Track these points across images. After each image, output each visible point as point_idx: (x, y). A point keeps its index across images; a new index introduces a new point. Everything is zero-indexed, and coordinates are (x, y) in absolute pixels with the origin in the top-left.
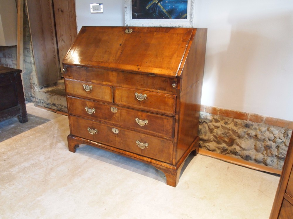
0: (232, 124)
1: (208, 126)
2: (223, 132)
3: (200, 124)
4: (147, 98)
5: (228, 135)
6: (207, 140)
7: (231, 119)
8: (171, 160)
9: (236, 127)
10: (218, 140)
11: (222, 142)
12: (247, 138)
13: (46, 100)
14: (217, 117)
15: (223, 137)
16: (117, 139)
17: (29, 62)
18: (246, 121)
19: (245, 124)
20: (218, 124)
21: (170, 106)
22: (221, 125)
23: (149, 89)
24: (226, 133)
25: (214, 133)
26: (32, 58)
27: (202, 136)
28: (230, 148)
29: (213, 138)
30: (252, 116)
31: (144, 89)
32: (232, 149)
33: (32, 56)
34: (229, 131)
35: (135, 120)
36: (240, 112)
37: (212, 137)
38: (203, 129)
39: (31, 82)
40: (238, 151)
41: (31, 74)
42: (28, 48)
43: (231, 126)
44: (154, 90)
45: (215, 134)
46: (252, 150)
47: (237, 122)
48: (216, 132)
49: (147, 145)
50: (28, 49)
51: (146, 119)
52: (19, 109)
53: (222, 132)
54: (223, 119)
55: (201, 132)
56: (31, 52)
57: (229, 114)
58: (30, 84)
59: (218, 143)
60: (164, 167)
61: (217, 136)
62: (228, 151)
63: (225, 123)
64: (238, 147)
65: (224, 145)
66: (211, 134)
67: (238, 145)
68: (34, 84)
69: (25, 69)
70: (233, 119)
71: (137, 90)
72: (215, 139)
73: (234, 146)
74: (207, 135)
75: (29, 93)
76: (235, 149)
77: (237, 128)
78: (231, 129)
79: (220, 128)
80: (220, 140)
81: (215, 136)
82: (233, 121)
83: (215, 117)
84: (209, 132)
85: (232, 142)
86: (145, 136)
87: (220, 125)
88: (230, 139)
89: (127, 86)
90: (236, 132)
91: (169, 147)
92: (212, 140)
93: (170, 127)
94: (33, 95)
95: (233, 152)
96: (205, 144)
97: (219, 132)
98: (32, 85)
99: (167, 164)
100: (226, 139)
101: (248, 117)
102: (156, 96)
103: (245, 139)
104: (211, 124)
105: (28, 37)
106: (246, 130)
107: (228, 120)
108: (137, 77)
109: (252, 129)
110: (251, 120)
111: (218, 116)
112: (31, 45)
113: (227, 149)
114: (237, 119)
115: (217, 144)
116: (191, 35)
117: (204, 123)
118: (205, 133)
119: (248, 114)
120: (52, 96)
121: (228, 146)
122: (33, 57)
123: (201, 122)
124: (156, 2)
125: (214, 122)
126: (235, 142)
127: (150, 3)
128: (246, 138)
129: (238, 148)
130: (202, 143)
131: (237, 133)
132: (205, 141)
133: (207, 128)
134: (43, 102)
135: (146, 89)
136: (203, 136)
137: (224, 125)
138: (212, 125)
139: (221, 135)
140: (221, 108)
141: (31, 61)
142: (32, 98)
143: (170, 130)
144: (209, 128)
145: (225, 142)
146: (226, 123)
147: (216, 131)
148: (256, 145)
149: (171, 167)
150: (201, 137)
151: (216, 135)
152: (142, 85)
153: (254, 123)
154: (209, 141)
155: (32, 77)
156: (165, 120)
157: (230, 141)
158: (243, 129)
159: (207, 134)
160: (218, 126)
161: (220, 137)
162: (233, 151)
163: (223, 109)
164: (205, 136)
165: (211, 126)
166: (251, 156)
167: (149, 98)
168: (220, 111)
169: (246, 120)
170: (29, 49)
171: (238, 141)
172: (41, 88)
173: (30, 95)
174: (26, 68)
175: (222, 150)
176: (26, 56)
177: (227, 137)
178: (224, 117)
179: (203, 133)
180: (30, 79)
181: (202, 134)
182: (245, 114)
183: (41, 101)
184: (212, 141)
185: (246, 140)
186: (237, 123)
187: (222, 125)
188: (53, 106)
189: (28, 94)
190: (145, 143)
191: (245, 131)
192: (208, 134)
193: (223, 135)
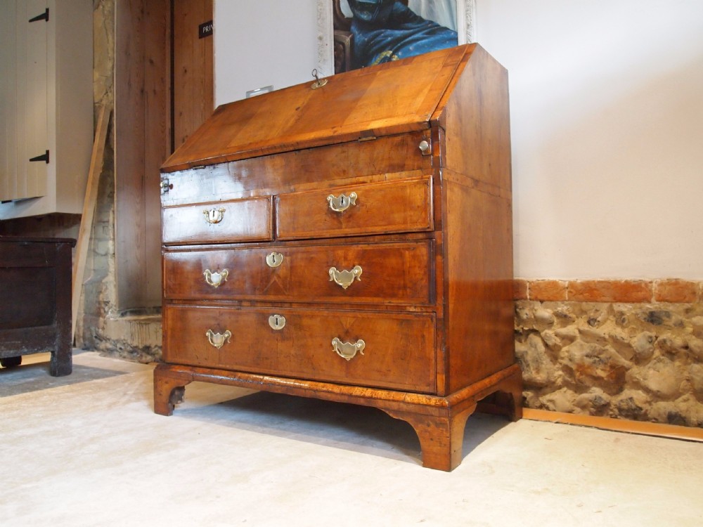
0: (609, 322)
1: (543, 340)
2: (587, 351)
3: (520, 342)
4: (358, 201)
5: (601, 356)
6: (547, 386)
7: (604, 307)
8: (432, 378)
9: (623, 327)
10: (577, 379)
11: (588, 382)
12: (662, 357)
13: (129, 342)
14: (565, 308)
15: (589, 367)
16: (281, 346)
17: (103, 253)
18: (648, 306)
19: (648, 312)
20: (571, 330)
21: (418, 207)
22: (580, 332)
23: (361, 179)
24: (596, 354)
25: (562, 358)
26: (111, 242)
27: (529, 374)
28: (615, 400)
29: (560, 375)
30: (661, 284)
31: (348, 181)
32: (622, 401)
33: (112, 237)
34: (604, 347)
35: (328, 274)
36: (626, 281)
37: (558, 375)
38: (530, 352)
39: (101, 299)
40: (640, 405)
41: (103, 281)
42: (106, 219)
43: (608, 329)
44: (376, 177)
45: (565, 362)
46: (684, 397)
47: (622, 314)
48: (566, 354)
49: (360, 344)
50: (104, 222)
51: (356, 263)
52: (55, 334)
53: (585, 352)
54: (583, 312)
55: (526, 362)
56: (111, 228)
57: (595, 292)
58: (97, 305)
59: (579, 388)
60: (413, 403)
61: (574, 367)
62: (612, 410)
63: (589, 322)
64: (640, 392)
65: (597, 392)
66: (554, 364)
67: (637, 385)
68: (107, 303)
69: (92, 272)
70: (611, 306)
71: (332, 189)
72: (570, 380)
73: (628, 393)
74: (543, 366)
75: (93, 328)
76: (631, 399)
77: (626, 330)
78: (610, 336)
79: (579, 340)
80: (583, 377)
81: (567, 369)
82: (611, 310)
83: (559, 309)
84: (548, 360)
85: (618, 380)
86: (354, 319)
87: (577, 332)
88: (612, 367)
89: (308, 186)
90: (626, 341)
91: (423, 336)
92: (559, 381)
93: (422, 272)
94: (101, 331)
95: (628, 410)
96: (541, 399)
97: (576, 352)
98: (103, 305)
99: (419, 395)
100: (600, 373)
101: (651, 291)
102: (381, 190)
103: (655, 363)
104: (549, 332)
105: (109, 196)
106: (653, 334)
107: (597, 311)
108: (333, 155)
109: (670, 328)
110: (661, 299)
111: (566, 305)
112: (113, 212)
113: (607, 405)
114: (621, 304)
115: (576, 395)
116: (463, 55)
117: (532, 336)
118: (537, 361)
119: (651, 282)
120: (144, 326)
121: (609, 394)
122: (114, 239)
123: (521, 331)
124: (389, 55)
125: (559, 326)
126: (627, 379)
127: (373, 60)
128: (660, 361)
129: (639, 397)
130: (531, 398)
131: (629, 346)
132: (539, 388)
133: (542, 348)
134: (121, 349)
135: (354, 180)
136: (534, 372)
137: (586, 327)
138: (553, 336)
139: (582, 359)
140: (572, 279)
141: (108, 249)
142: (97, 341)
143: (422, 279)
144: (546, 345)
145: (597, 380)
146: (592, 322)
147: (568, 352)
148: (692, 379)
149: (434, 401)
150: (525, 376)
151: (569, 364)
152: (344, 171)
153: (671, 308)
154: (549, 386)
155: (104, 288)
156: (407, 252)
157: (614, 376)
158: (643, 330)
159: (542, 363)
160: (572, 334)
161: (581, 367)
162: (626, 407)
163: (579, 281)
164: (538, 370)
165: (550, 338)
166: (683, 415)
167: (363, 199)
168: (569, 290)
169: (649, 302)
170: (108, 222)
171: (636, 372)
172: (123, 315)
173: (94, 335)
174: (94, 270)
175: (592, 409)
176: (100, 240)
177: (601, 366)
178: (585, 305)
179: (530, 363)
180: (101, 292)
181: (528, 366)
182: (643, 285)
183: (119, 346)
184: (560, 388)
185: (660, 365)
186: (625, 316)
187: (582, 328)
188: (144, 354)
189: (90, 331)
190: (356, 340)
191: (651, 337)
192: (546, 362)
193: (588, 361)
